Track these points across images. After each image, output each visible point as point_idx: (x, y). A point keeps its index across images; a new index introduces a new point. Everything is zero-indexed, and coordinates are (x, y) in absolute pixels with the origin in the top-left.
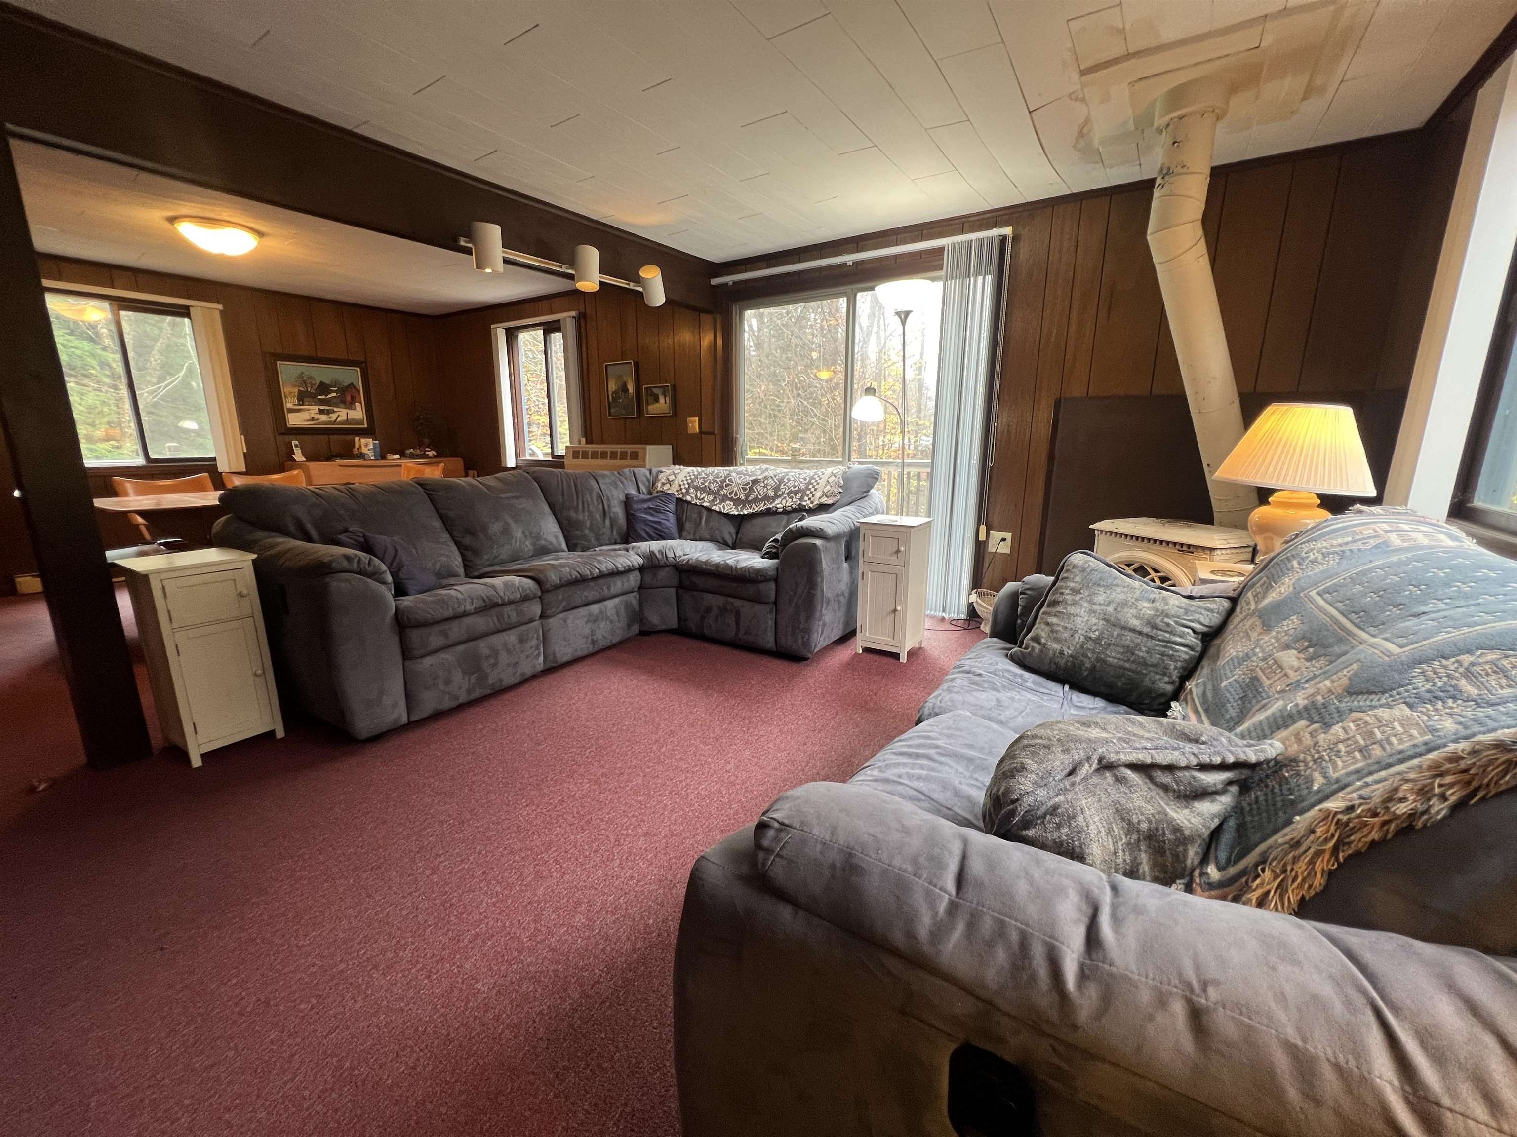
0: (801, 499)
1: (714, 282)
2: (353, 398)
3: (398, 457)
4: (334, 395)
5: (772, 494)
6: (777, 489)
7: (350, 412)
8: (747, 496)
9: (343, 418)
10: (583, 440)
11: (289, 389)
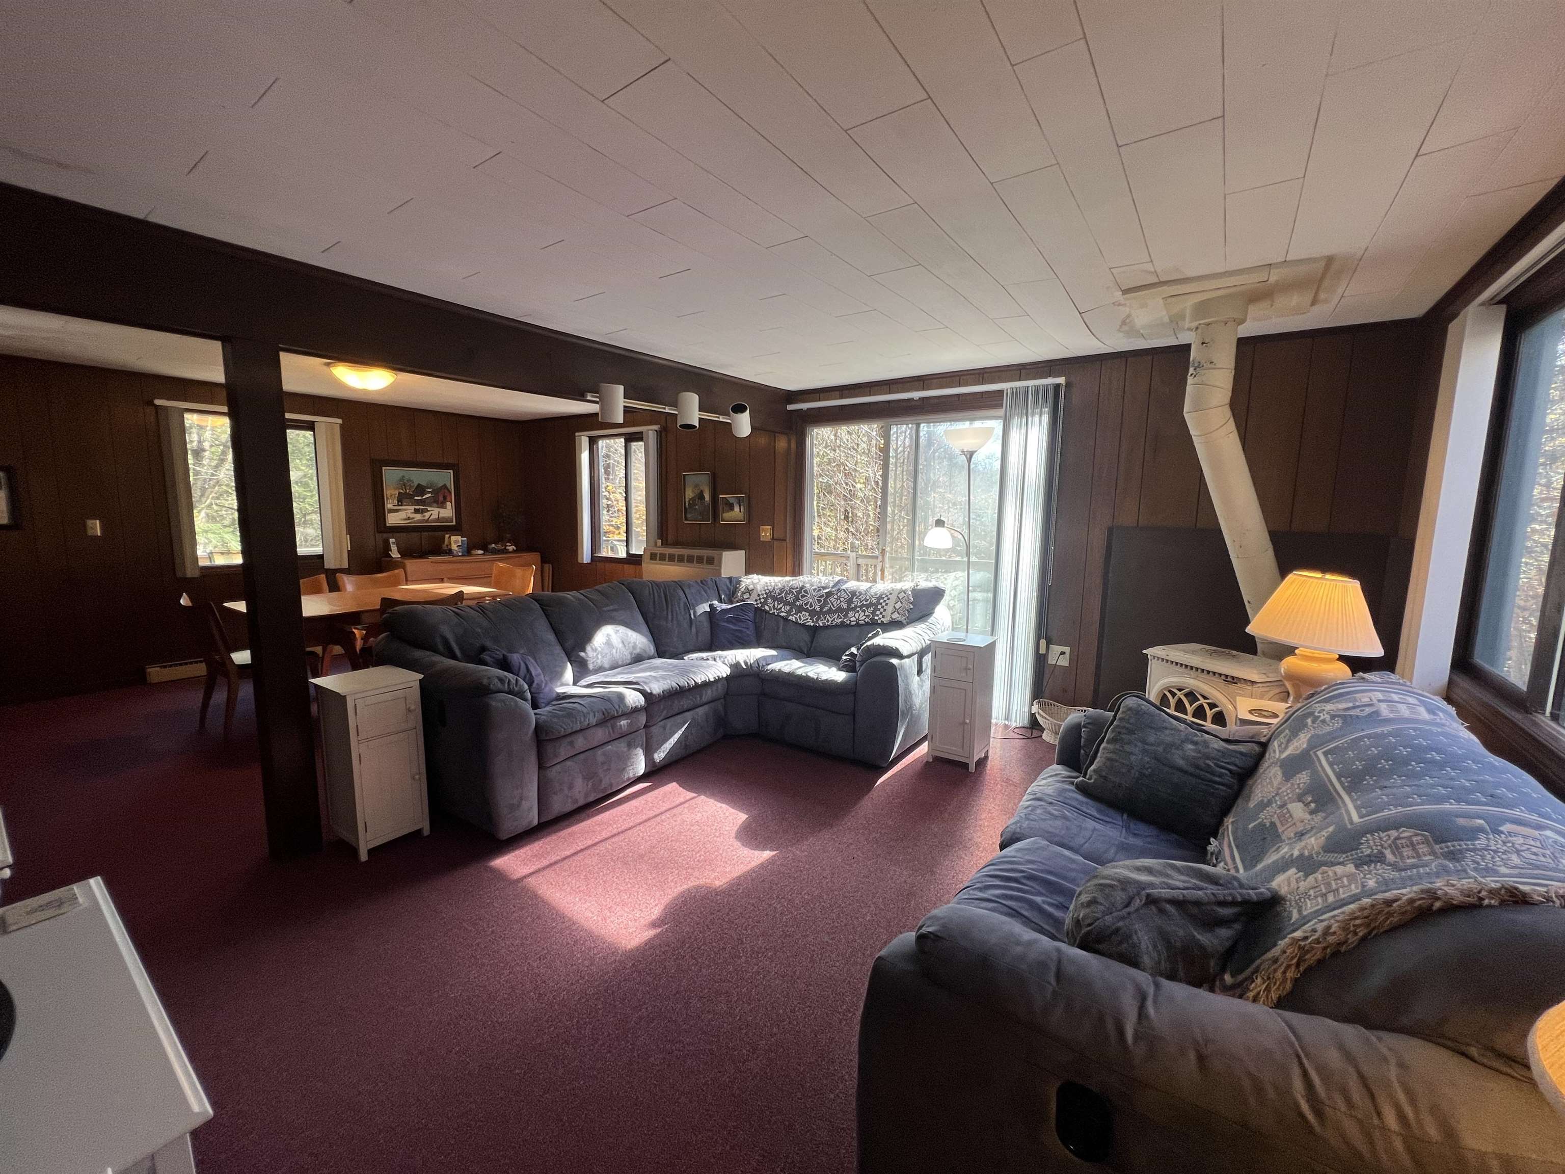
0: (874, 613)
1: (790, 407)
2: (445, 498)
3: (481, 552)
4: (429, 495)
5: (845, 606)
6: (849, 601)
7: (442, 511)
8: (822, 607)
9: (435, 516)
10: (659, 542)
11: (390, 492)
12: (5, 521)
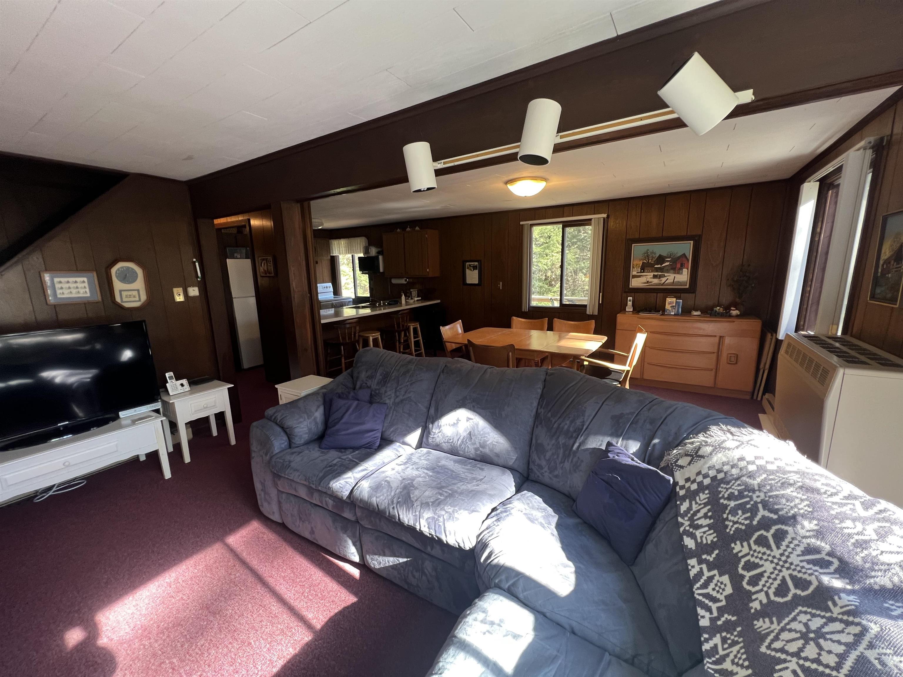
2: (682, 265)
3: (698, 314)
4: (667, 264)
9: (670, 280)
11: (636, 262)
12: (477, 282)
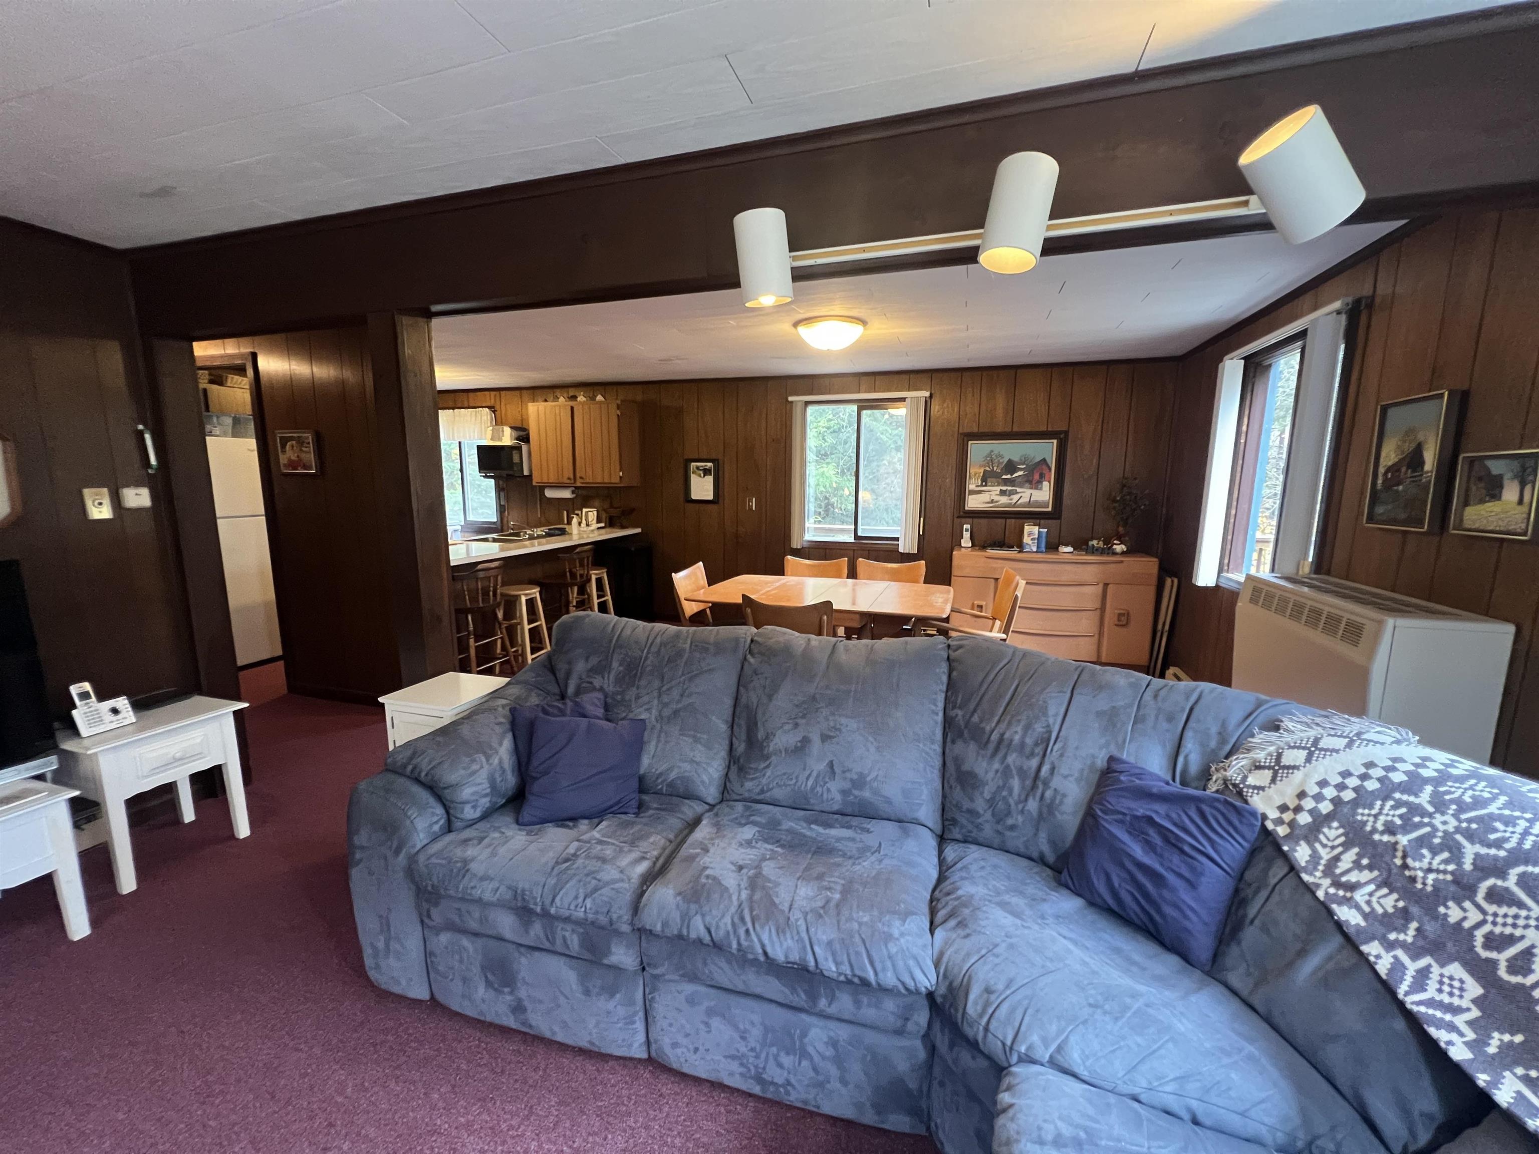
3: (1070, 550)
4: (1020, 473)
7: (1035, 492)
11: (975, 471)
12: (710, 497)
